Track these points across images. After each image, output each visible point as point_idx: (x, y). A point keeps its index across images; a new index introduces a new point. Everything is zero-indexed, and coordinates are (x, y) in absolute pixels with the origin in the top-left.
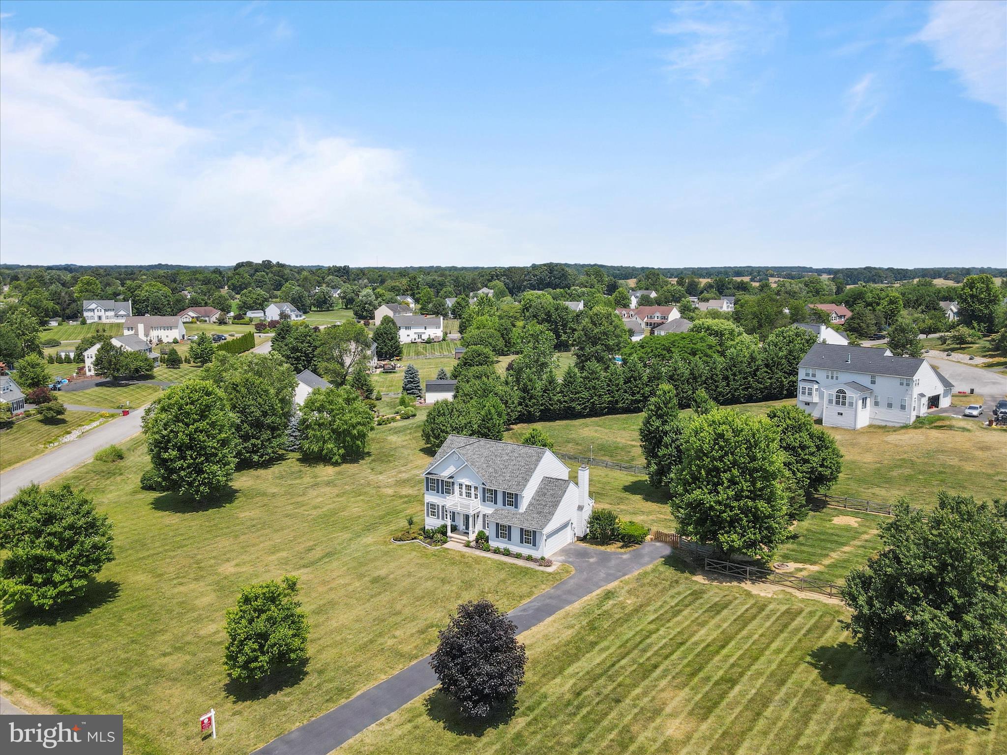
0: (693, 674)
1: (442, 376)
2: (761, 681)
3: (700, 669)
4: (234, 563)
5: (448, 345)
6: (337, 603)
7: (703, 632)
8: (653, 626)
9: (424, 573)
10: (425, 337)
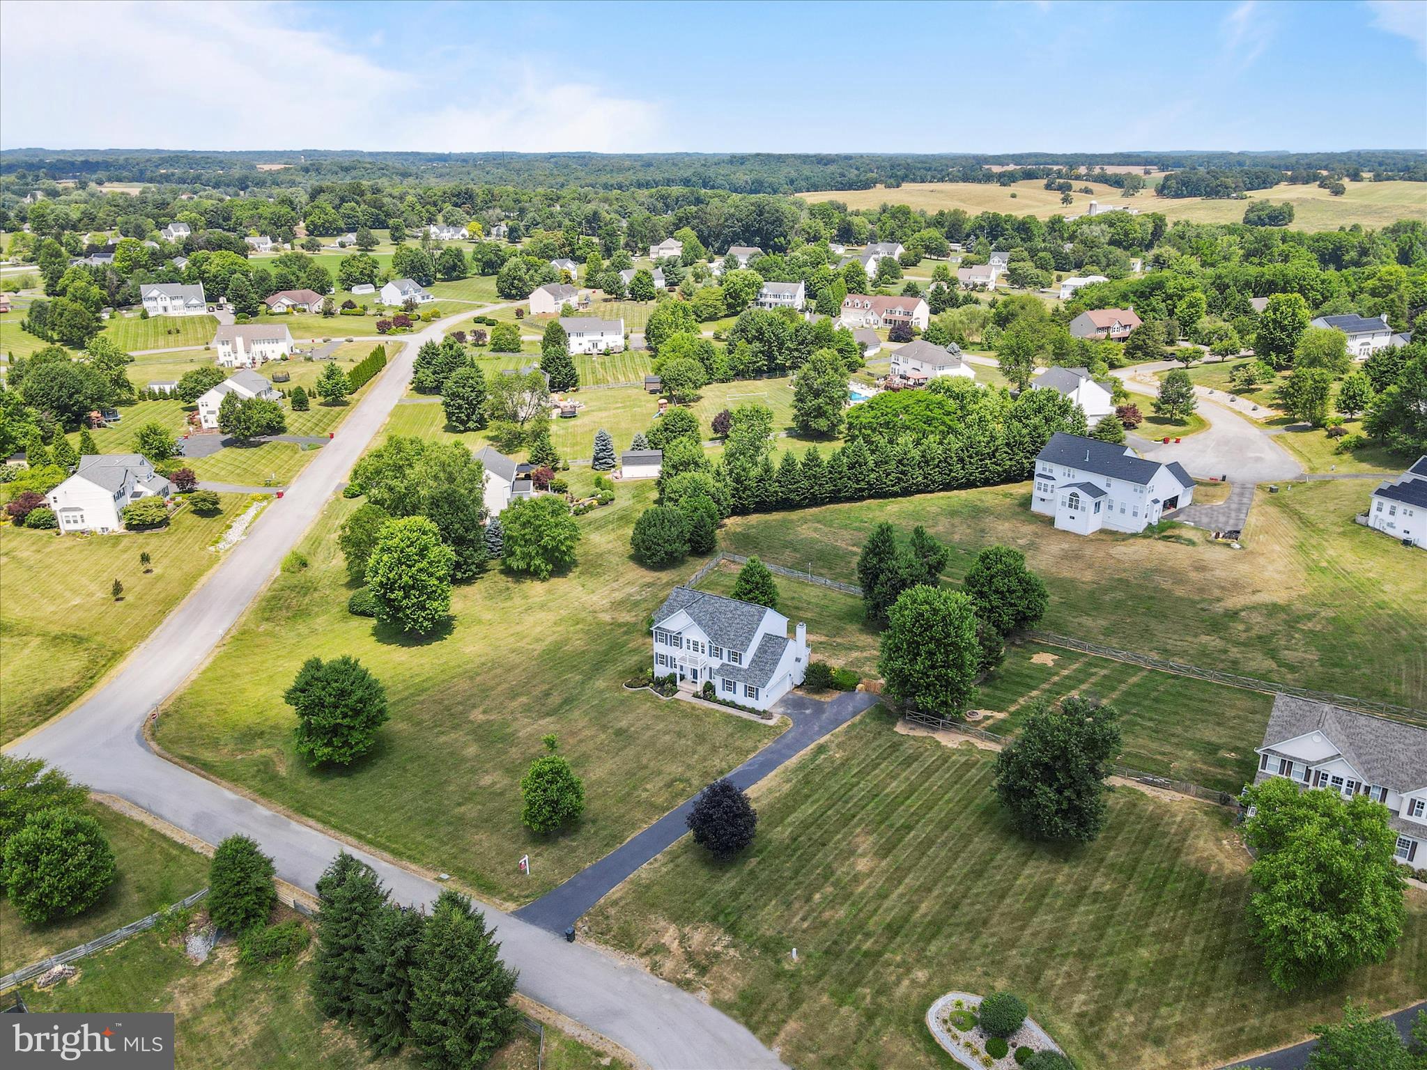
0: (881, 822)
1: (638, 446)
2: (930, 827)
3: (887, 818)
4: (481, 709)
5: (632, 359)
6: (590, 756)
7: (894, 784)
8: (855, 780)
9: (661, 726)
10: (602, 346)
